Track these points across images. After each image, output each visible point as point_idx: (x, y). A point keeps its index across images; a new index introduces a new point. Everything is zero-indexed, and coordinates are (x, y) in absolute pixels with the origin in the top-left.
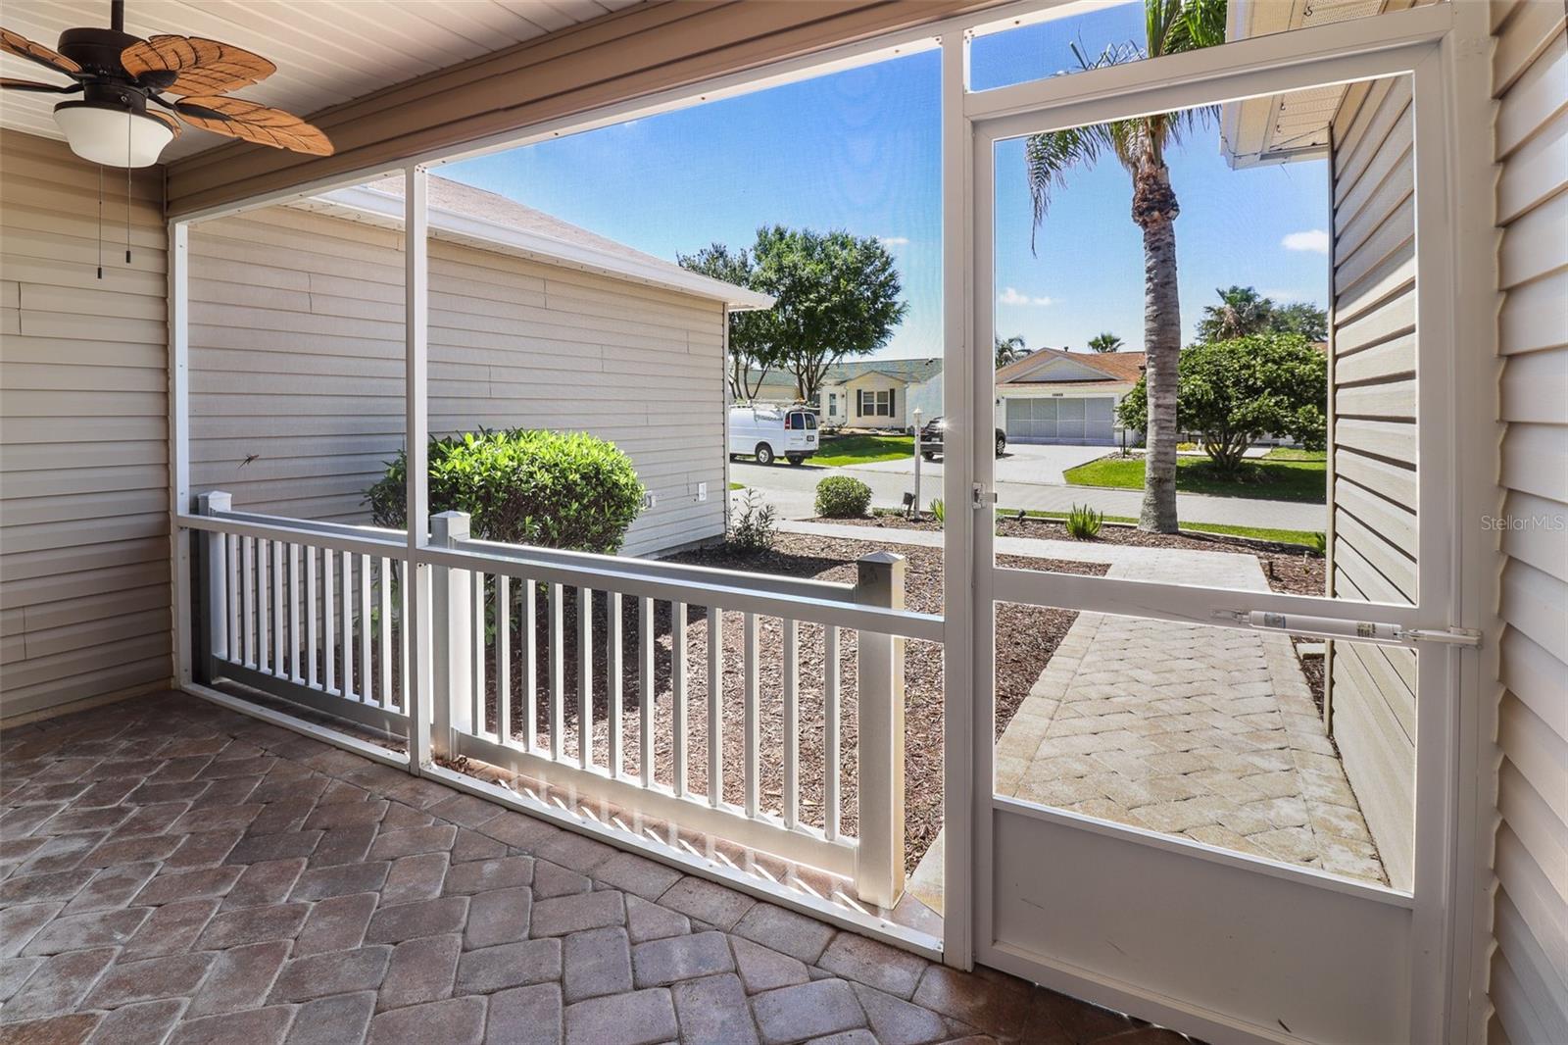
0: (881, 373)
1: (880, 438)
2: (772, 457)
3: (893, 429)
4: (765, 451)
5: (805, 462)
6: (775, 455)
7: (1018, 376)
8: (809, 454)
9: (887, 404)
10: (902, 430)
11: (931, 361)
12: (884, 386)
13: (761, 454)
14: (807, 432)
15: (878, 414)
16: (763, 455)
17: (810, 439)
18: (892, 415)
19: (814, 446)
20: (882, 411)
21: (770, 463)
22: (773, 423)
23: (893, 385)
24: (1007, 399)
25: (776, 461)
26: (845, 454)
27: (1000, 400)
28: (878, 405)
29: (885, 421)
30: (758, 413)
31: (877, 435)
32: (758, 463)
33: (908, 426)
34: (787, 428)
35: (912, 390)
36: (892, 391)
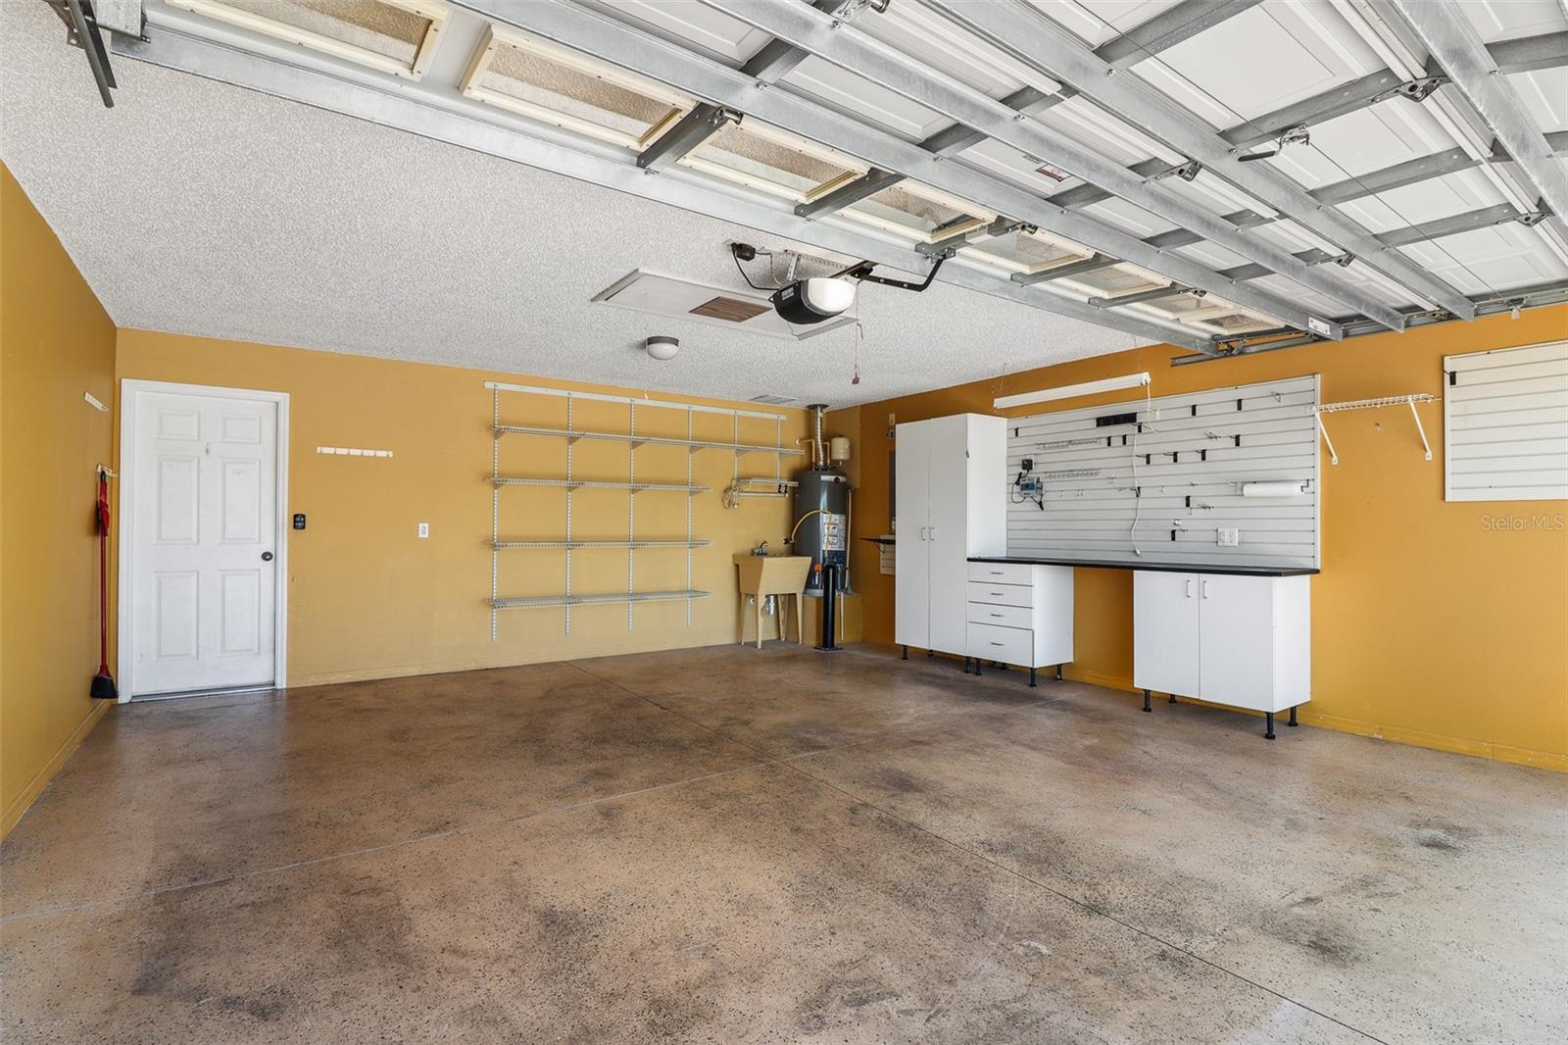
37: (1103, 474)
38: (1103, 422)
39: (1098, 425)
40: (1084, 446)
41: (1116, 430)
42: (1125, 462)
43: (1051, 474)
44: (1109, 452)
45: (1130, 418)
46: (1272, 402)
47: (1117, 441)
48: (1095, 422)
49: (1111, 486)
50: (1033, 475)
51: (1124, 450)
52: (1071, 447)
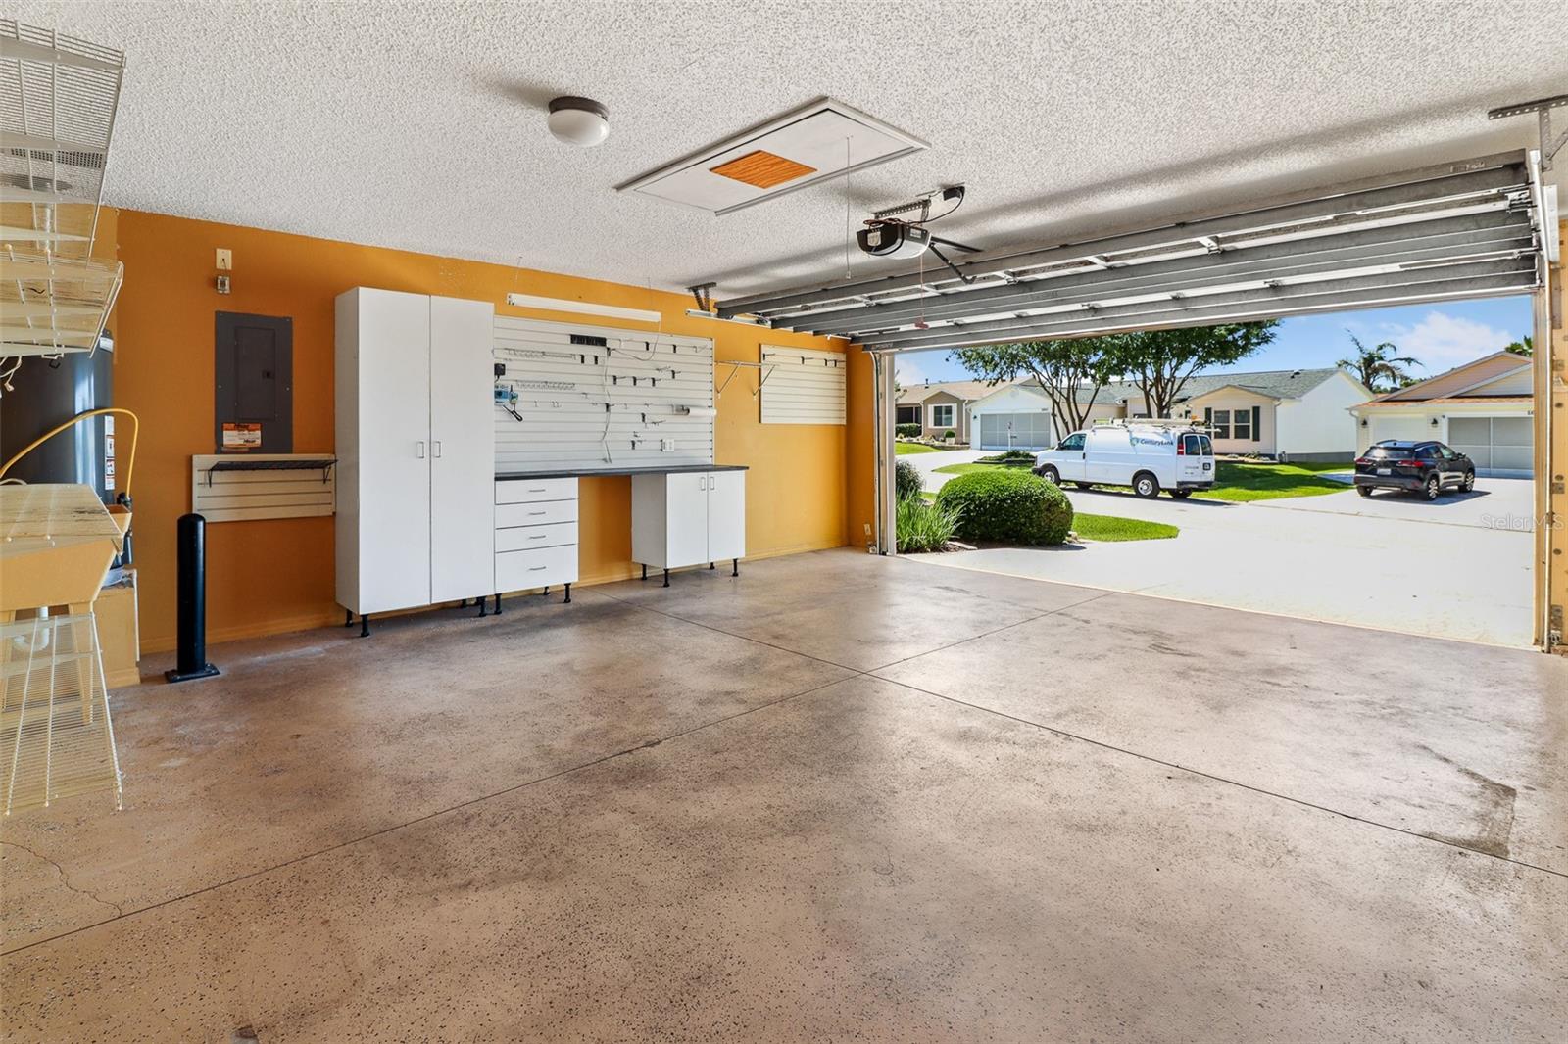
0: (1241, 387)
1: (1246, 466)
2: (1157, 488)
3: (1261, 455)
4: (1146, 481)
5: (1193, 496)
6: (1161, 486)
7: (1466, 389)
8: (1204, 486)
9: (1248, 424)
10: (1272, 457)
11: (1297, 373)
12: (1246, 403)
13: (1140, 485)
14: (1204, 459)
15: (1236, 437)
16: (1145, 486)
17: (1207, 467)
18: (1257, 438)
19: (1210, 475)
20: (1242, 433)
21: (1153, 496)
22: (1160, 447)
23: (1257, 401)
24: (1451, 420)
25: (1161, 494)
26: (1232, 486)
27: (1439, 419)
28: (1236, 426)
29: (1246, 445)
30: (1134, 435)
31: (1242, 462)
32: (1138, 495)
33: (1278, 453)
34: (1180, 453)
35: (1285, 409)
36: (1257, 410)
37: (579, 389)
38: (577, 339)
39: (572, 342)
40: (559, 360)
41: (590, 350)
42: (597, 380)
43: (524, 383)
44: (581, 368)
45: (601, 342)
46: (692, 351)
47: (589, 360)
48: (569, 338)
49: (587, 400)
50: (505, 381)
51: (595, 369)
52: (547, 359)
